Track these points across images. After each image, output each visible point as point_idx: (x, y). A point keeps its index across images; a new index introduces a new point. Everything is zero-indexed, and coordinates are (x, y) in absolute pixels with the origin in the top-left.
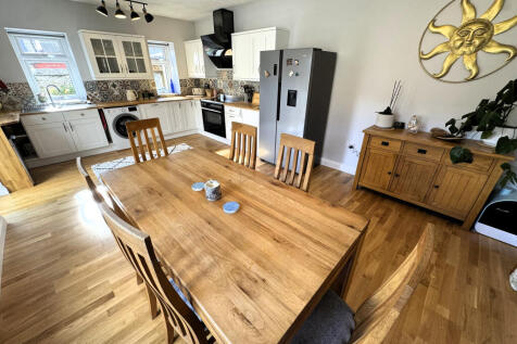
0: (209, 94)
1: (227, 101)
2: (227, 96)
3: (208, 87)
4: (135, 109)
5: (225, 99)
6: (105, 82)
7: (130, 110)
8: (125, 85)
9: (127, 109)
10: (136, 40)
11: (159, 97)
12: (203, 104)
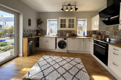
0: (100, 37)
1: (111, 42)
2: (112, 39)
3: (100, 34)
4: (66, 39)
5: (110, 40)
6: (62, 31)
7: (64, 39)
8: (67, 31)
9: (63, 39)
10: (73, 18)
11: (78, 36)
12: (95, 42)
